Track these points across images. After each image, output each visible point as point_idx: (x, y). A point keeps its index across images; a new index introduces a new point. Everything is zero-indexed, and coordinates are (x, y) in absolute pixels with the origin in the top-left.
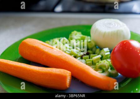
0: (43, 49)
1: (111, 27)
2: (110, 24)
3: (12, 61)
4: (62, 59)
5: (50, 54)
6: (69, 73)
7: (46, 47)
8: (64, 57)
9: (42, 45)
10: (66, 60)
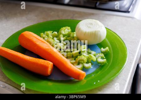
0: (36, 42)
1: (91, 27)
2: (91, 24)
3: (11, 50)
4: (48, 52)
5: (41, 47)
6: (52, 64)
7: (38, 40)
8: (50, 50)
9: (35, 38)
10: (51, 53)
